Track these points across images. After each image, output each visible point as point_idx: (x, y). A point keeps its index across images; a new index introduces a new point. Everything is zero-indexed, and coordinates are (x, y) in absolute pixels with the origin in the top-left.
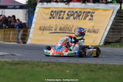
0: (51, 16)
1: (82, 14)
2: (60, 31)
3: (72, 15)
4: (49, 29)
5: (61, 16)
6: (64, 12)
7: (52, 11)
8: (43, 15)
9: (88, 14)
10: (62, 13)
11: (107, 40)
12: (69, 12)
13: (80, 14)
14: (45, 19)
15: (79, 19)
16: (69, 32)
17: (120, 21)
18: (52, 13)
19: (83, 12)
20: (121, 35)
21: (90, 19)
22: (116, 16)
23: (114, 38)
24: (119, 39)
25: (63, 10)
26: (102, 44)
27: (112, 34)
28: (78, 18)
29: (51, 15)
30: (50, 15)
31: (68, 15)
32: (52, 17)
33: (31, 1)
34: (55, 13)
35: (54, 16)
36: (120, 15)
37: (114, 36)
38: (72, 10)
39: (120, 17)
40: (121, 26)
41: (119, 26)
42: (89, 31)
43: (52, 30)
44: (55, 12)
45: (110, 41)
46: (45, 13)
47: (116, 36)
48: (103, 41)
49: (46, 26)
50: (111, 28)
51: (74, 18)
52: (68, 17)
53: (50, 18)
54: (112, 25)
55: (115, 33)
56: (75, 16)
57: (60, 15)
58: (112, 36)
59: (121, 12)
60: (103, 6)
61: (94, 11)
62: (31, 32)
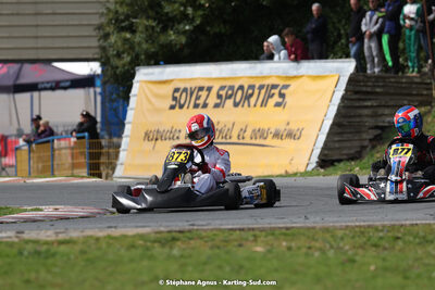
0: (174, 103)
1: (256, 91)
3: (230, 97)
4: (172, 135)
5: (201, 101)
6: (209, 89)
7: (176, 90)
8: (153, 100)
9: (273, 91)
10: (204, 94)
11: (326, 155)
12: (222, 88)
13: (250, 91)
14: (157, 111)
15: (249, 106)
16: (224, 140)
17: (357, 105)
18: (177, 95)
19: (257, 86)
20: (362, 140)
21: (278, 105)
22: (346, 90)
23: (344, 148)
24: (357, 152)
25: (206, 84)
26: (313, 165)
27: (336, 139)
28: (246, 104)
29: (174, 99)
30: (171, 98)
31: (219, 96)
32: (177, 104)
33: (117, 68)
34: (184, 94)
35: (182, 102)
36: (358, 89)
37: (343, 144)
38: (228, 83)
39: (356, 93)
40: (360, 116)
41: (354, 116)
42: (277, 135)
43: (178, 138)
44: (185, 90)
45: (334, 158)
46: (157, 96)
47: (348, 144)
48: (315, 159)
49: (161, 130)
50: (335, 125)
51: (236, 105)
52: (219, 101)
53: (172, 107)
54: (336, 115)
55: (345, 137)
56: (237, 100)
57: (198, 98)
58: (337, 145)
59: (360, 81)
60: (310, 67)
61: (287, 83)
62: (123, 147)
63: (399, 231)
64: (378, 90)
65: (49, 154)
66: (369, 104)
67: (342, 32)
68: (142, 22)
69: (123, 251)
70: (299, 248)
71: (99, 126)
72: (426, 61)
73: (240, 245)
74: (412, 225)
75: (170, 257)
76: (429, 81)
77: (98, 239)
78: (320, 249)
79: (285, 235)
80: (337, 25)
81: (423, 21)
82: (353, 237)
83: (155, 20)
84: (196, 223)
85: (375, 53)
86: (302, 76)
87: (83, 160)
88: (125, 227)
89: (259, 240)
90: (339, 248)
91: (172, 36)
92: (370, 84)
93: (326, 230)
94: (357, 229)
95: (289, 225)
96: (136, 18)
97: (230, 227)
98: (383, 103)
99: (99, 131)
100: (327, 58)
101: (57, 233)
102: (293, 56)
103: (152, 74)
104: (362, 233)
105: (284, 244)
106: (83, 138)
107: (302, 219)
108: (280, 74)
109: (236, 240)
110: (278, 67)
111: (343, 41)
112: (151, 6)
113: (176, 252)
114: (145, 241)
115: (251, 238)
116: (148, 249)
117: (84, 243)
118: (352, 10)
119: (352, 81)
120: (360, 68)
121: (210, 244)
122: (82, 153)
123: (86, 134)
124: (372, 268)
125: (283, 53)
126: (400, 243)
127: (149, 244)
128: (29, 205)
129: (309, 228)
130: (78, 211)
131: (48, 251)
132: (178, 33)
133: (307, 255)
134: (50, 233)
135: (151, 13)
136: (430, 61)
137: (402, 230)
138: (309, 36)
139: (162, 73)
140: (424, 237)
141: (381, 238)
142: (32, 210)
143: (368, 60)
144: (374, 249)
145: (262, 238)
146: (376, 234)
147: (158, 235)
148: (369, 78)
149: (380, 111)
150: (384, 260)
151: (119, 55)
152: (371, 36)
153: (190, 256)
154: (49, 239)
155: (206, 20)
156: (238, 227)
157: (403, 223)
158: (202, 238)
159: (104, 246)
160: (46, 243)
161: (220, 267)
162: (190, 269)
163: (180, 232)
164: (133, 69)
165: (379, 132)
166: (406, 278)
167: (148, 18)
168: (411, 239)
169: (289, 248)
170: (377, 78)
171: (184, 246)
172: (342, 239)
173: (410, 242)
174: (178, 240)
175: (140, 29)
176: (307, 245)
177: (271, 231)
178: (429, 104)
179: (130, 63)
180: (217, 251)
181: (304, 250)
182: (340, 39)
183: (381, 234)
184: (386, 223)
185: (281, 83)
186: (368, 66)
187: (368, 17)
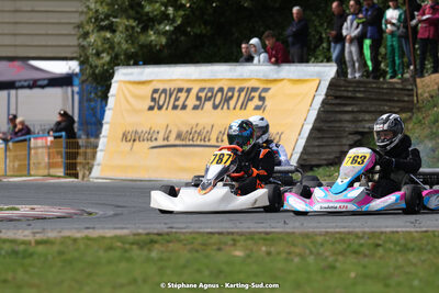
0: (152, 104)
1: (236, 94)
2: (178, 142)
3: (209, 99)
4: (150, 136)
5: (180, 103)
6: (189, 91)
7: (155, 91)
8: (131, 100)
9: (253, 94)
10: (183, 95)
11: (305, 160)
12: (202, 90)
13: (230, 94)
14: (136, 111)
15: (228, 108)
16: (202, 143)
17: (337, 109)
18: (156, 96)
19: (237, 89)
20: (341, 145)
21: (257, 108)
22: (327, 95)
23: (324, 153)
24: (337, 157)
25: (186, 86)
27: (316, 143)
28: (225, 107)
29: (153, 99)
30: (149, 99)
31: (198, 98)
32: (156, 105)
34: (163, 95)
35: (161, 103)
36: (338, 94)
37: (322, 149)
38: (208, 85)
39: (336, 97)
40: (340, 121)
41: (335, 121)
43: (156, 139)
44: (164, 91)
45: (313, 163)
46: (136, 96)
47: (328, 149)
49: (139, 131)
50: (315, 129)
51: (215, 107)
52: (198, 103)
53: (151, 108)
54: (316, 120)
55: (325, 142)
56: (217, 103)
57: (177, 99)
58: (316, 150)
59: (340, 86)
60: (291, 71)
61: (268, 86)
62: (100, 147)
63: (379, 239)
64: (358, 95)
65: (26, 152)
66: (349, 109)
67: (324, 35)
68: (122, 22)
69: (101, 253)
70: (279, 253)
71: (76, 125)
72: (408, 67)
73: (219, 249)
74: (393, 232)
75: (148, 260)
76: (410, 87)
77: (75, 240)
78: (300, 255)
79: (265, 239)
80: (320, 29)
81: (406, 27)
82: (333, 244)
83: (135, 19)
84: (175, 225)
85: (355, 58)
86: (282, 80)
87: (59, 160)
88: (103, 228)
89: (238, 244)
90: (318, 254)
91: (152, 36)
92: (350, 89)
93: (306, 236)
94: (337, 236)
95: (268, 230)
96: (115, 17)
97: (209, 230)
98: (364, 109)
99: (76, 130)
100: (307, 61)
101: (34, 233)
102: (273, 59)
103: (131, 74)
104: (342, 239)
105: (264, 249)
106: (60, 137)
107: (281, 224)
108: (261, 76)
109: (214, 244)
110: (258, 70)
111: (325, 45)
112: (131, 6)
113: (154, 254)
114: (123, 243)
115: (231, 242)
116: (126, 251)
117: (62, 243)
118: (333, 14)
119: (332, 85)
120: (342, 72)
121: (188, 247)
122: (58, 153)
123: (64, 133)
124: (353, 275)
125: (263, 56)
126: (381, 250)
127: (127, 246)
128: (6, 204)
129: (288, 234)
130: (55, 211)
131: (25, 251)
132: (158, 33)
133: (286, 260)
134: (27, 232)
135: (131, 13)
136: (412, 67)
137: (383, 237)
138: (290, 39)
139: (141, 74)
140: (405, 245)
141: (362, 245)
142: (8, 209)
143: (348, 64)
144: (354, 255)
145: (242, 243)
146: (356, 241)
147: (137, 237)
148: (350, 82)
149: (361, 116)
150: (365, 267)
151: (98, 54)
152: (352, 41)
153: (169, 259)
154: (26, 239)
155: (187, 21)
156: (217, 230)
157: (384, 230)
158: (180, 241)
159: (82, 246)
160: (24, 243)
161: (199, 271)
162: (169, 272)
163: (159, 234)
164: (113, 68)
165: (359, 137)
166: (387, 286)
167: (128, 18)
168: (392, 246)
169: (269, 254)
170: (358, 83)
171: (163, 249)
172: (322, 245)
173: (391, 250)
174: (156, 242)
175: (121, 28)
176: (287, 250)
177: (251, 236)
178: (410, 110)
179: (109, 63)
180: (196, 255)
181: (284, 255)
182: (322, 42)
183: (362, 241)
184: (367, 230)
185: (262, 86)
186: (349, 71)
187: (349, 21)
